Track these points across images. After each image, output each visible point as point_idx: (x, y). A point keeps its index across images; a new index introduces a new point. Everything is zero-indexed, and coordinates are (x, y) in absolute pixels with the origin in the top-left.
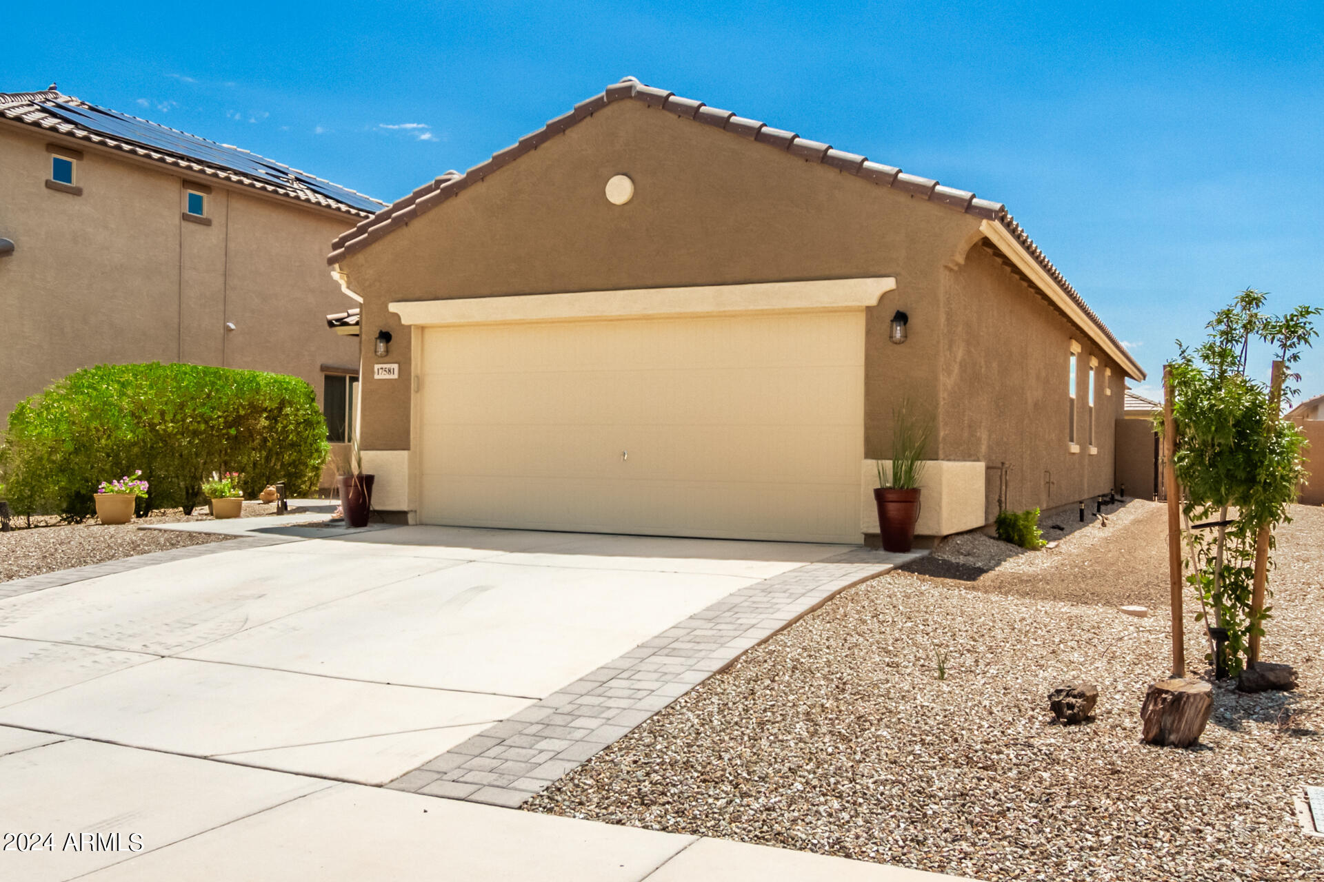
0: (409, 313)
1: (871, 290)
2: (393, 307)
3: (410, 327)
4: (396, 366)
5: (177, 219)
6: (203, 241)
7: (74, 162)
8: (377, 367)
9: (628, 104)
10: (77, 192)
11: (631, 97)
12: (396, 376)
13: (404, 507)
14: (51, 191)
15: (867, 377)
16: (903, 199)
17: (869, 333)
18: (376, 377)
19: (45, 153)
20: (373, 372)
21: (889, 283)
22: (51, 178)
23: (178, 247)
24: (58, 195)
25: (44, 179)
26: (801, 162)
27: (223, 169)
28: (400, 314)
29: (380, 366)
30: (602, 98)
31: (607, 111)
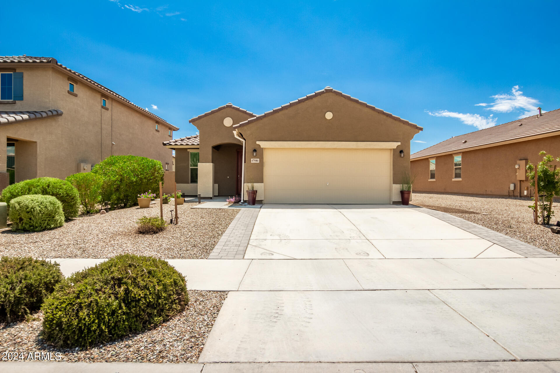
0: (263, 144)
1: (394, 145)
2: (258, 143)
3: (263, 148)
4: (259, 159)
5: (100, 107)
6: (107, 115)
7: (75, 85)
8: (252, 159)
9: (331, 93)
10: (76, 96)
11: (332, 92)
12: (259, 162)
13: (263, 199)
14: (69, 94)
15: (393, 165)
16: (402, 124)
17: (394, 155)
18: (252, 162)
19: (67, 81)
20: (251, 161)
21: (399, 144)
22: (69, 90)
23: (100, 116)
24: (71, 96)
25: (67, 90)
26: (377, 113)
27: (112, 92)
28: (260, 144)
29: (253, 159)
30: (324, 91)
31: (325, 95)
